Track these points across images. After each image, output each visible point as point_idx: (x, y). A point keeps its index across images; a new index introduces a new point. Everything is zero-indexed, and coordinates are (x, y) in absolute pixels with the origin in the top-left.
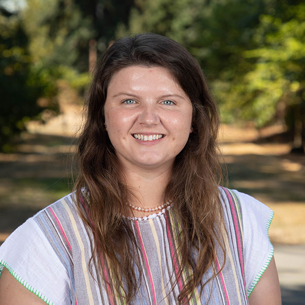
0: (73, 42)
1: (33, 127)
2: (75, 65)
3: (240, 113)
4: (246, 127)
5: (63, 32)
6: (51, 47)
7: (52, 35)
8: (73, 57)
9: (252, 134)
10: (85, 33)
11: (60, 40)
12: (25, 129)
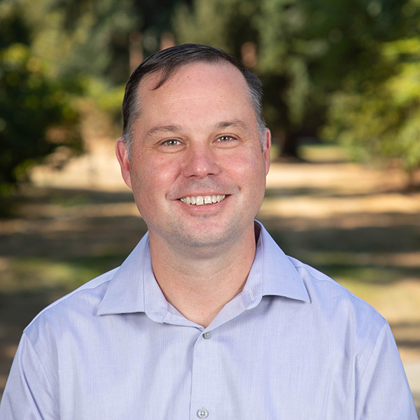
0: (103, 37)
1: (42, 176)
2: (106, 73)
3: (379, 145)
4: (389, 168)
5: (87, 21)
6: (68, 45)
7: (69, 26)
8: (102, 60)
9: (398, 179)
10: (123, 21)
11: (82, 34)
12: (27, 180)
